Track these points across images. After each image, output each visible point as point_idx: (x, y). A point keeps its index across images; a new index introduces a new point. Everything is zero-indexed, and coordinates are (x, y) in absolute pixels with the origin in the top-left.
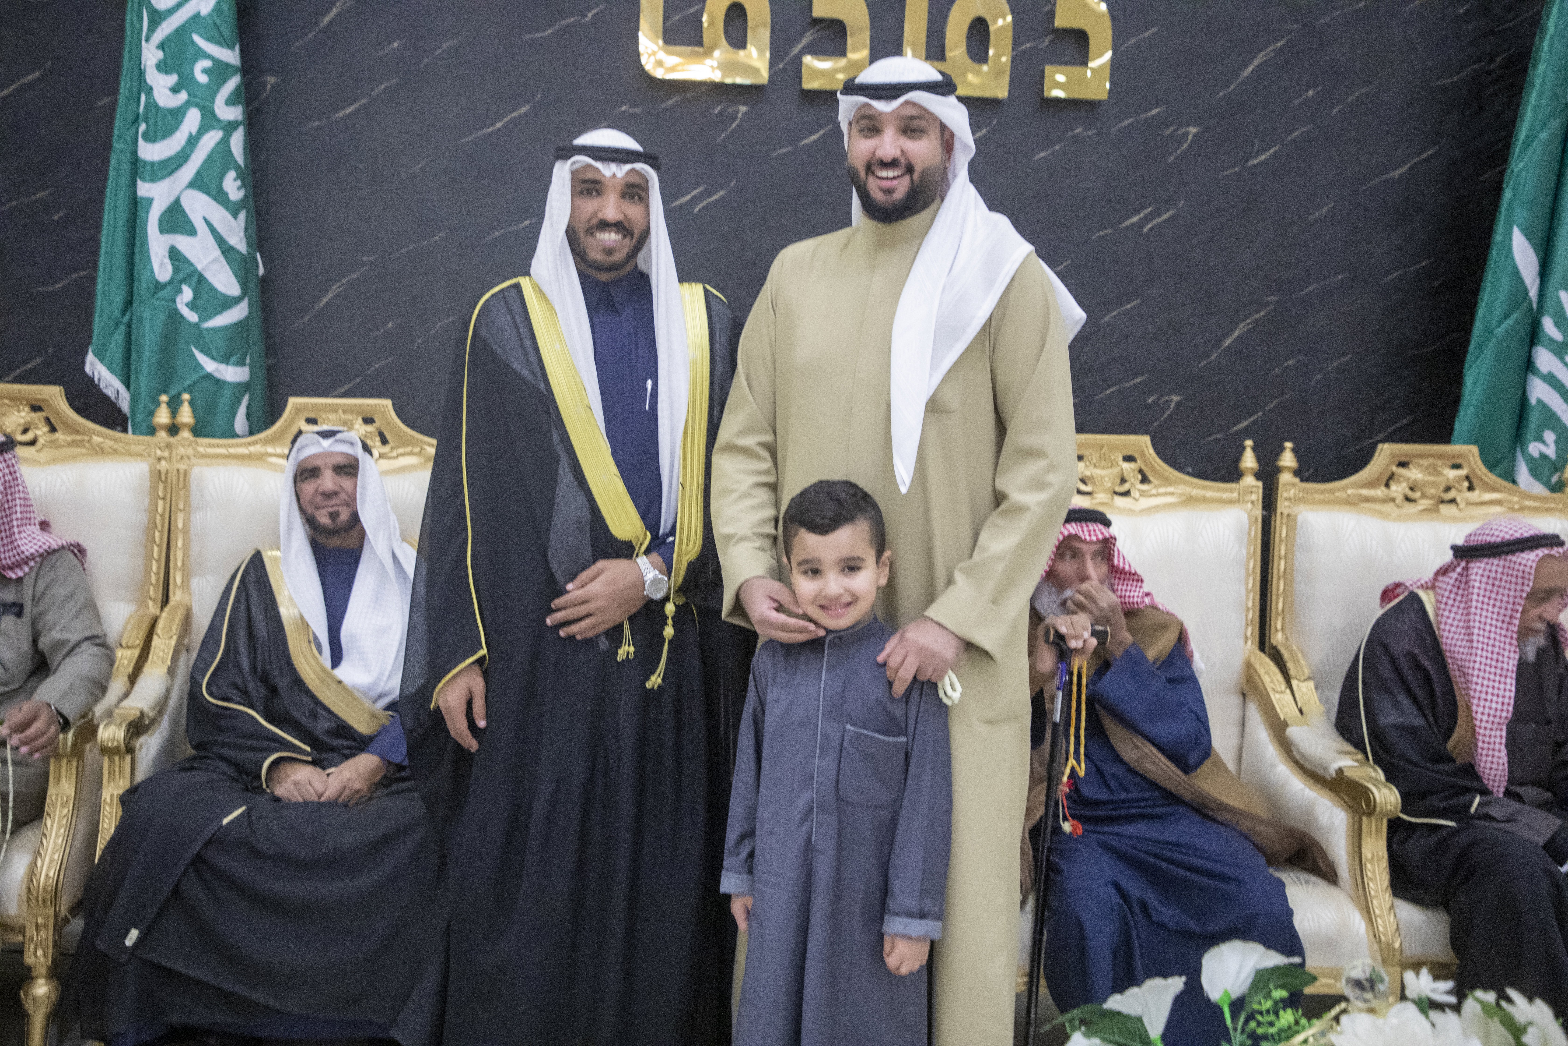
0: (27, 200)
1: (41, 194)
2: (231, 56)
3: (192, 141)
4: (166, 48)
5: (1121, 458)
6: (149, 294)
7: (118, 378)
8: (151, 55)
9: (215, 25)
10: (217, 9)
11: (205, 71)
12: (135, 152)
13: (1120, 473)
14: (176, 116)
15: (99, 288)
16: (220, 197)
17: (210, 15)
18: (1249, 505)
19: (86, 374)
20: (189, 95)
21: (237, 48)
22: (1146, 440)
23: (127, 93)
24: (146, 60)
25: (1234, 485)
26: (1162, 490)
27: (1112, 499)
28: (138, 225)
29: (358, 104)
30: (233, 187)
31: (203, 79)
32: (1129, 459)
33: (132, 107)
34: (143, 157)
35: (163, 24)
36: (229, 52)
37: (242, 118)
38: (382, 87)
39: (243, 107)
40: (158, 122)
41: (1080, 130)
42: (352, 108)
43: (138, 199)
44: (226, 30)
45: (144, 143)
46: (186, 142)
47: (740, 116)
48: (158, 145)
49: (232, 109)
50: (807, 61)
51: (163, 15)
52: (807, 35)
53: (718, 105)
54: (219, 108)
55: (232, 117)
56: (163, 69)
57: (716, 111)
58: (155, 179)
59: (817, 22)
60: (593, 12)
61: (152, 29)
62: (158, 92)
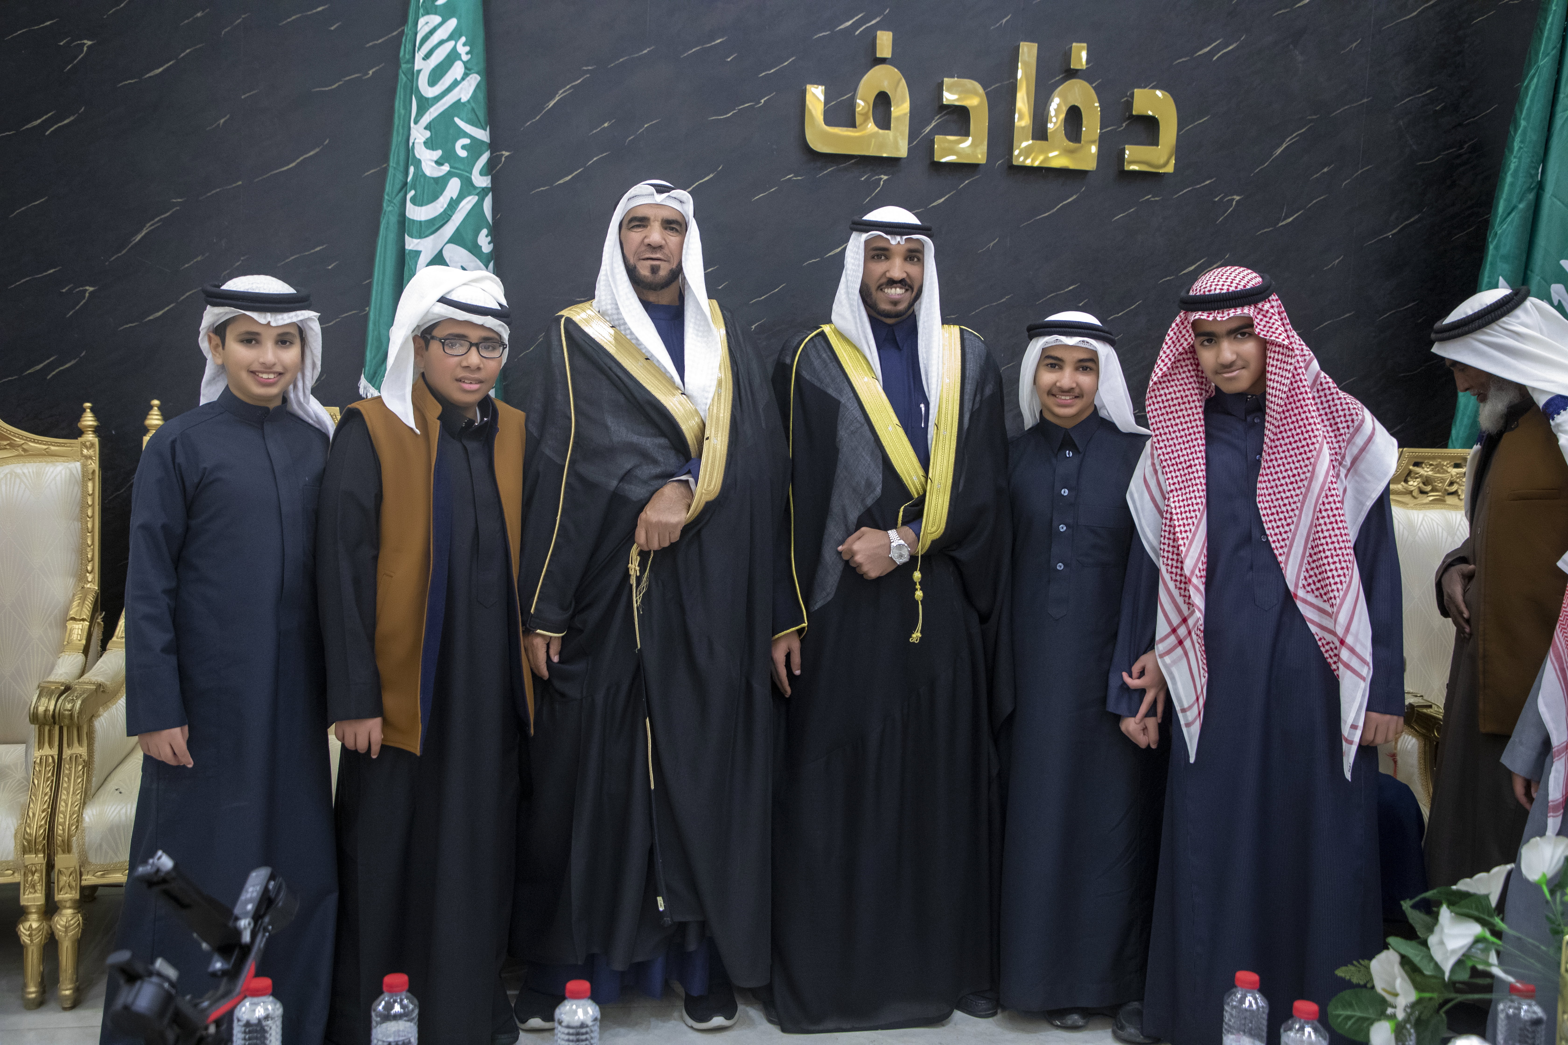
0: (307, 253)
1: (318, 249)
2: (483, 135)
3: (453, 205)
4: (431, 129)
8: (419, 135)
9: (473, 109)
10: (474, 96)
11: (464, 147)
12: (403, 215)
14: (440, 183)
16: (474, 249)
17: (468, 101)
20: (451, 167)
21: (488, 128)
23: (395, 166)
24: (415, 139)
29: (576, 173)
30: (484, 242)
31: (463, 154)
33: (400, 176)
34: (411, 217)
35: (432, 110)
36: (482, 132)
37: (490, 186)
38: (595, 159)
39: (490, 177)
40: (424, 189)
41: (1150, 196)
42: (570, 177)
43: (407, 252)
44: (482, 114)
45: (412, 205)
46: (448, 206)
47: (882, 183)
48: (424, 208)
49: (485, 178)
50: (937, 138)
51: (430, 102)
52: (937, 118)
53: (865, 173)
54: (475, 178)
55: (484, 185)
56: (430, 146)
57: (863, 179)
58: (421, 235)
59: (944, 109)
60: (766, 98)
61: (420, 113)
62: (425, 164)
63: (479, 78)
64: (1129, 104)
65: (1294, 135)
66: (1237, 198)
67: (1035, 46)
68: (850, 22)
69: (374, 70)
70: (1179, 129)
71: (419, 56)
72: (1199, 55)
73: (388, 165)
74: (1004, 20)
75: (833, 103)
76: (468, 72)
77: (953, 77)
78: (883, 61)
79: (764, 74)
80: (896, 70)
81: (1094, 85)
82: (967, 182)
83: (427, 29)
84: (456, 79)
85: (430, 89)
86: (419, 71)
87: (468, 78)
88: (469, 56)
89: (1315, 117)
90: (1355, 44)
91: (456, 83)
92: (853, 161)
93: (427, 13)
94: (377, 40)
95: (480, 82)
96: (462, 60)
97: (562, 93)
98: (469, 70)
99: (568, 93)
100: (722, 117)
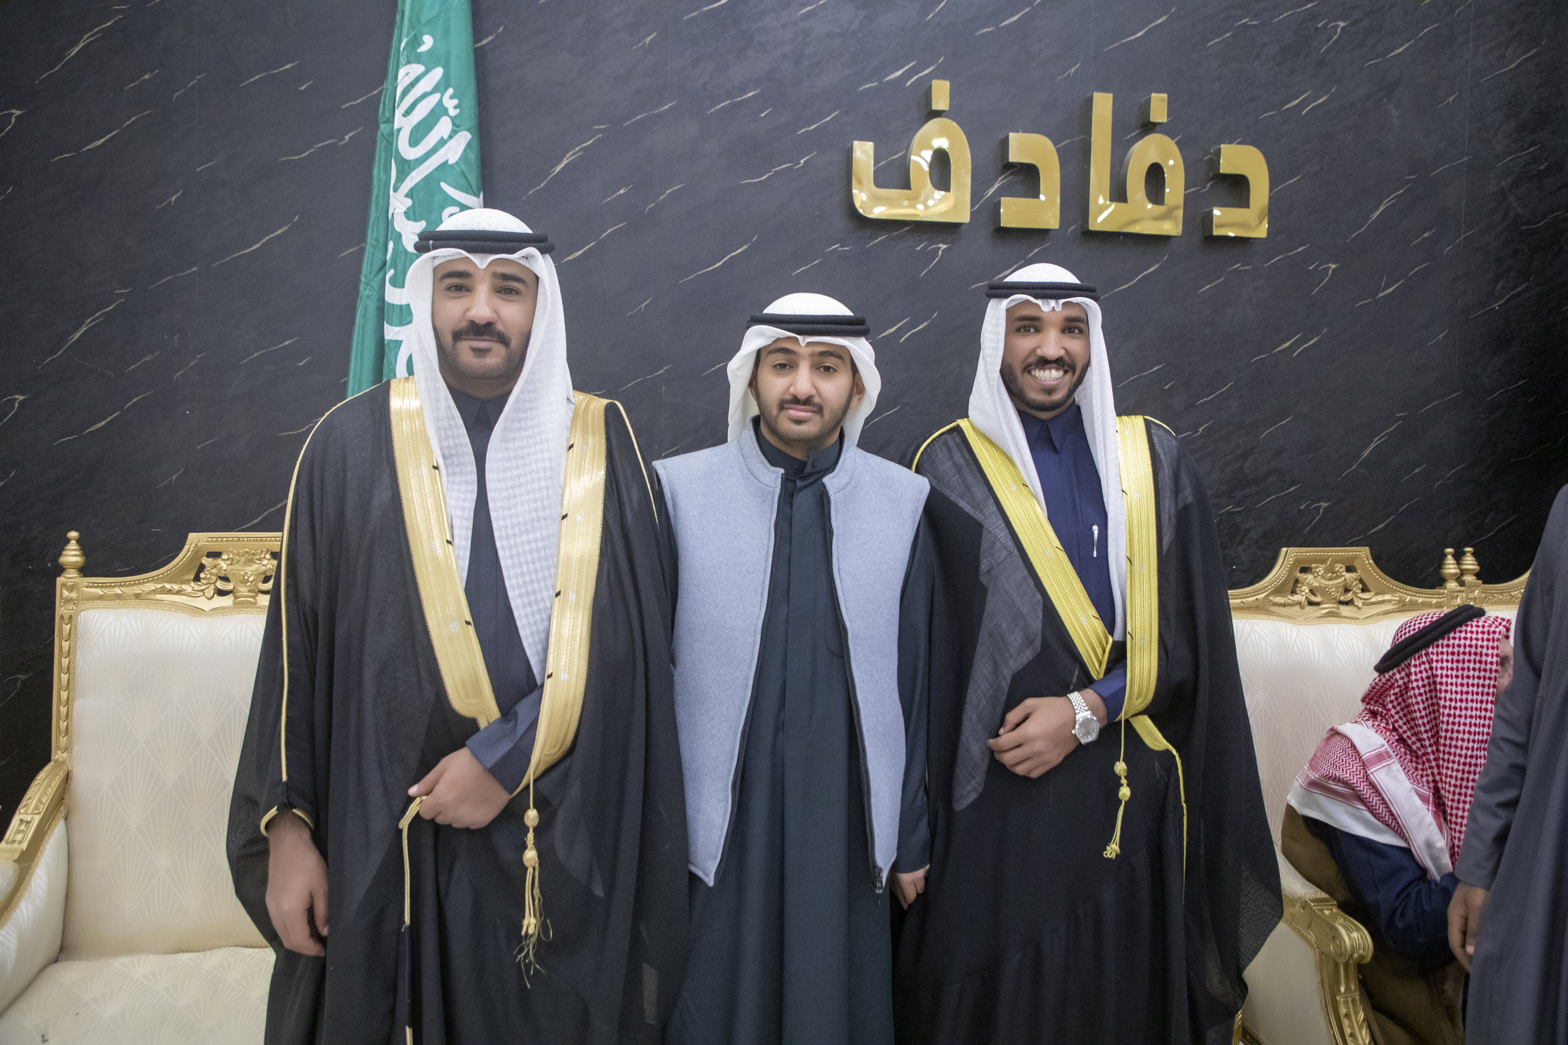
0: (275, 348)
1: (288, 342)
4: (414, 195)
5: (1344, 569)
8: (399, 203)
9: (463, 173)
10: (464, 157)
12: (382, 298)
13: (1343, 583)
17: (457, 163)
21: (482, 195)
22: (1365, 551)
23: (373, 242)
24: (394, 209)
26: (1380, 598)
27: (1338, 609)
29: (587, 247)
32: (1350, 569)
33: (379, 254)
34: (391, 302)
35: (413, 174)
36: (475, 198)
38: (610, 231)
41: (1238, 265)
42: (581, 252)
43: (386, 342)
44: (473, 178)
45: (391, 287)
47: (940, 253)
50: (1003, 200)
51: (412, 166)
52: (1000, 179)
53: (921, 242)
56: (412, 216)
57: (919, 249)
58: (404, 323)
59: (1009, 167)
60: (806, 159)
61: (401, 179)
62: (407, 238)
63: (469, 136)
64: (1215, 164)
65: (1392, 197)
66: (1333, 266)
67: (1109, 97)
68: (900, 72)
69: (351, 134)
70: (1271, 191)
71: (399, 113)
72: (1287, 109)
73: (366, 242)
74: (1073, 70)
75: (883, 163)
76: (457, 129)
77: (1018, 131)
78: (939, 114)
79: (803, 131)
80: (955, 124)
81: (1176, 140)
82: (1035, 250)
83: (408, 81)
84: (442, 138)
85: (412, 149)
86: (399, 130)
87: (457, 136)
88: (458, 111)
89: (1412, 177)
90: (1451, 99)
91: (442, 143)
92: (907, 228)
93: (408, 62)
94: (355, 100)
95: (471, 141)
96: (449, 116)
97: (570, 157)
98: (458, 126)
99: (576, 155)
100: (756, 181)
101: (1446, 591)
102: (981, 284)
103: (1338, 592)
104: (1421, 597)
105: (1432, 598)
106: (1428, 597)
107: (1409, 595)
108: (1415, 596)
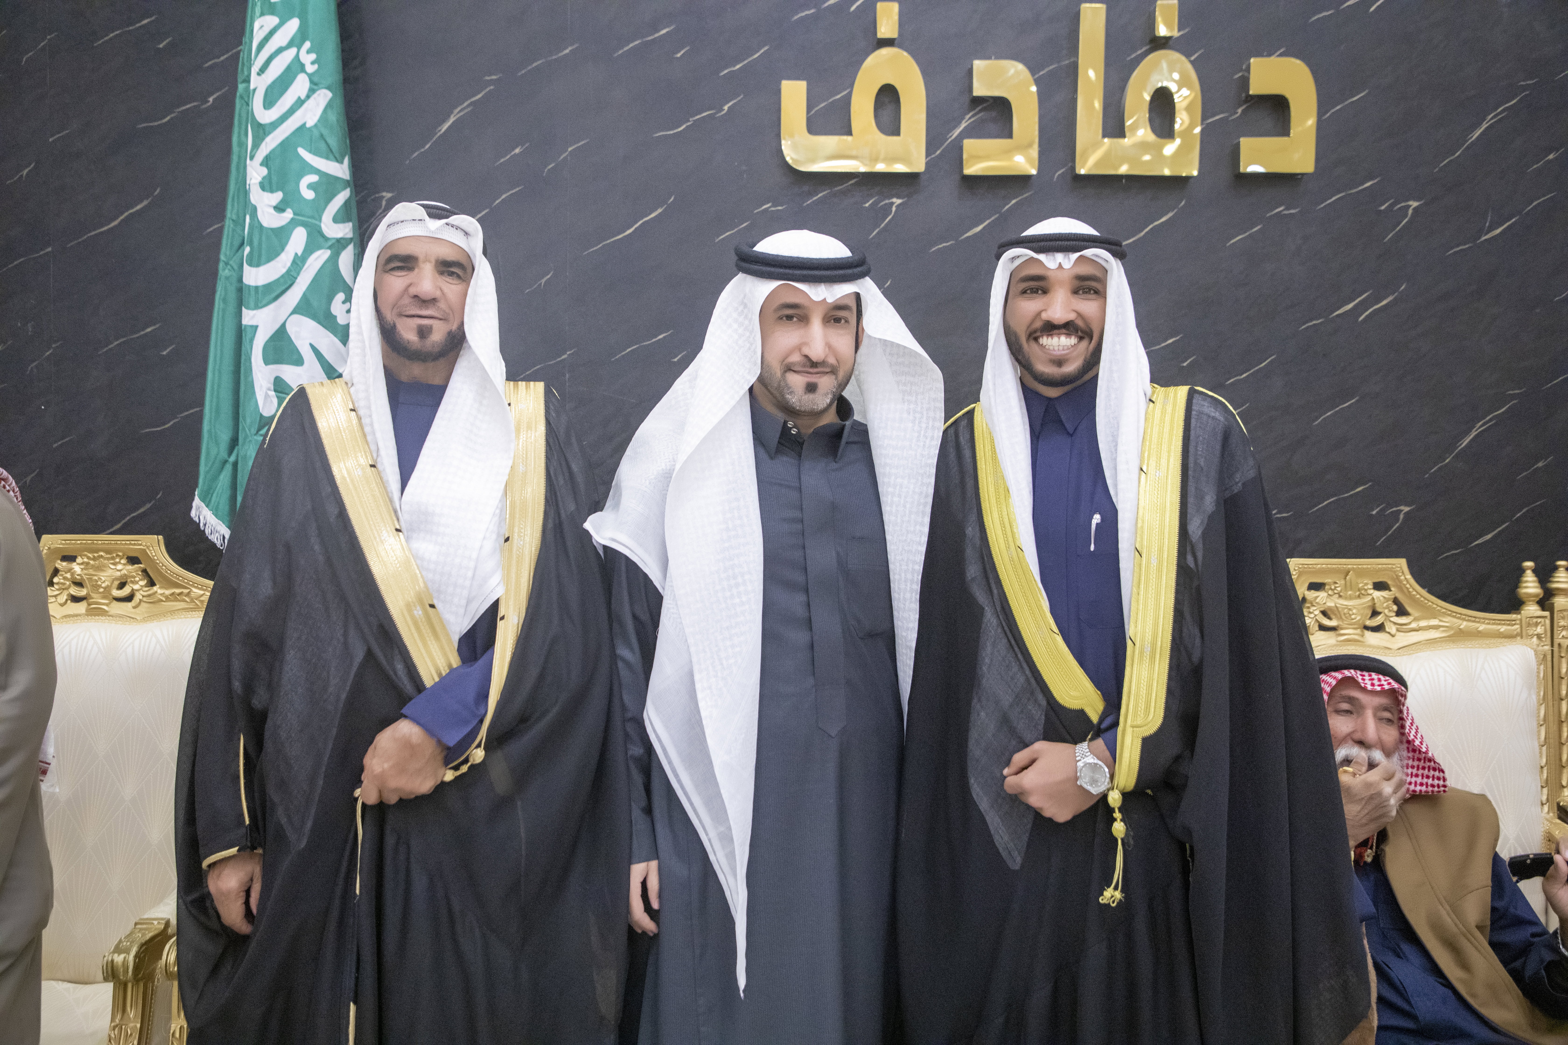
0: (135, 336)
1: (149, 330)
2: (339, 170)
3: (299, 263)
4: (269, 164)
5: (1371, 586)
6: (253, 431)
7: (223, 523)
8: (255, 173)
9: (322, 136)
10: (323, 118)
11: (310, 186)
12: (240, 280)
13: (1370, 604)
14: (282, 236)
15: (206, 427)
16: (327, 321)
17: (316, 125)
18: (1535, 639)
19: (191, 519)
20: (295, 214)
21: (346, 160)
22: (1401, 563)
23: (234, 217)
24: (251, 179)
25: (1514, 616)
26: (1423, 623)
27: (1363, 636)
28: (243, 357)
30: (341, 310)
31: (309, 195)
32: (1380, 586)
33: (238, 230)
34: (248, 283)
35: (268, 139)
36: (337, 165)
37: (350, 235)
38: (504, 197)
39: (350, 224)
40: (260, 244)
41: (1282, 208)
43: (244, 327)
44: (333, 142)
45: (248, 267)
46: (292, 265)
47: (894, 209)
48: (262, 269)
49: (341, 226)
50: (969, 144)
51: (267, 129)
52: (968, 117)
53: (872, 196)
54: (326, 226)
55: (340, 235)
56: (267, 187)
57: (867, 205)
58: (260, 305)
59: (978, 102)
60: (730, 104)
61: (256, 146)
62: (263, 212)
63: (329, 95)
64: (1245, 82)
65: (1499, 110)
66: (1414, 204)
67: (1104, 7)
69: (214, 96)
70: (1321, 114)
71: (254, 73)
72: (1348, 6)
73: (226, 217)
75: (819, 107)
76: (315, 87)
77: (989, 58)
78: (887, 43)
79: (726, 72)
80: (905, 54)
81: (1193, 58)
82: (1014, 202)
83: (262, 35)
84: (299, 98)
85: (268, 112)
86: (255, 90)
87: (315, 95)
88: (316, 66)
89: (1530, 82)
91: (300, 103)
92: (852, 181)
93: (262, 14)
94: (219, 58)
95: (331, 100)
96: (306, 73)
97: (459, 113)
98: (316, 84)
99: (466, 111)
100: (672, 132)
101: (1519, 616)
102: (945, 245)
103: (1362, 615)
104: (1483, 623)
105: (1499, 624)
106: (1493, 624)
107: (1464, 620)
108: (1474, 621)
